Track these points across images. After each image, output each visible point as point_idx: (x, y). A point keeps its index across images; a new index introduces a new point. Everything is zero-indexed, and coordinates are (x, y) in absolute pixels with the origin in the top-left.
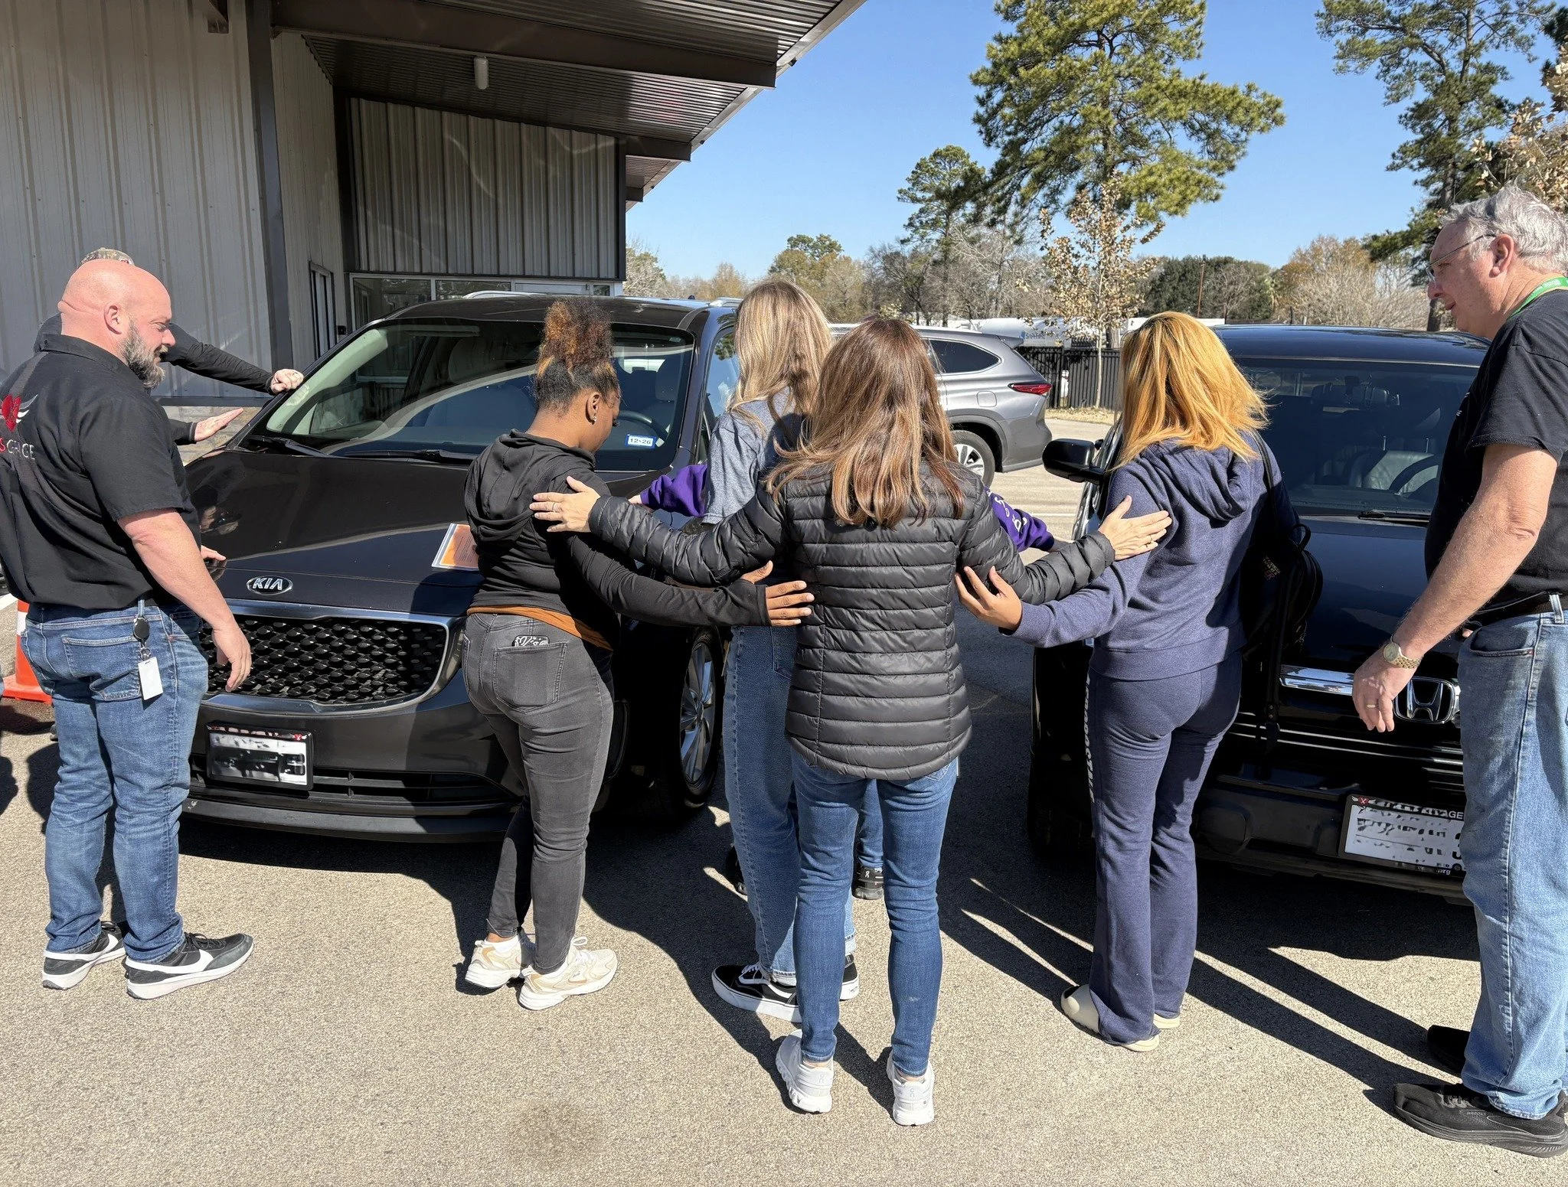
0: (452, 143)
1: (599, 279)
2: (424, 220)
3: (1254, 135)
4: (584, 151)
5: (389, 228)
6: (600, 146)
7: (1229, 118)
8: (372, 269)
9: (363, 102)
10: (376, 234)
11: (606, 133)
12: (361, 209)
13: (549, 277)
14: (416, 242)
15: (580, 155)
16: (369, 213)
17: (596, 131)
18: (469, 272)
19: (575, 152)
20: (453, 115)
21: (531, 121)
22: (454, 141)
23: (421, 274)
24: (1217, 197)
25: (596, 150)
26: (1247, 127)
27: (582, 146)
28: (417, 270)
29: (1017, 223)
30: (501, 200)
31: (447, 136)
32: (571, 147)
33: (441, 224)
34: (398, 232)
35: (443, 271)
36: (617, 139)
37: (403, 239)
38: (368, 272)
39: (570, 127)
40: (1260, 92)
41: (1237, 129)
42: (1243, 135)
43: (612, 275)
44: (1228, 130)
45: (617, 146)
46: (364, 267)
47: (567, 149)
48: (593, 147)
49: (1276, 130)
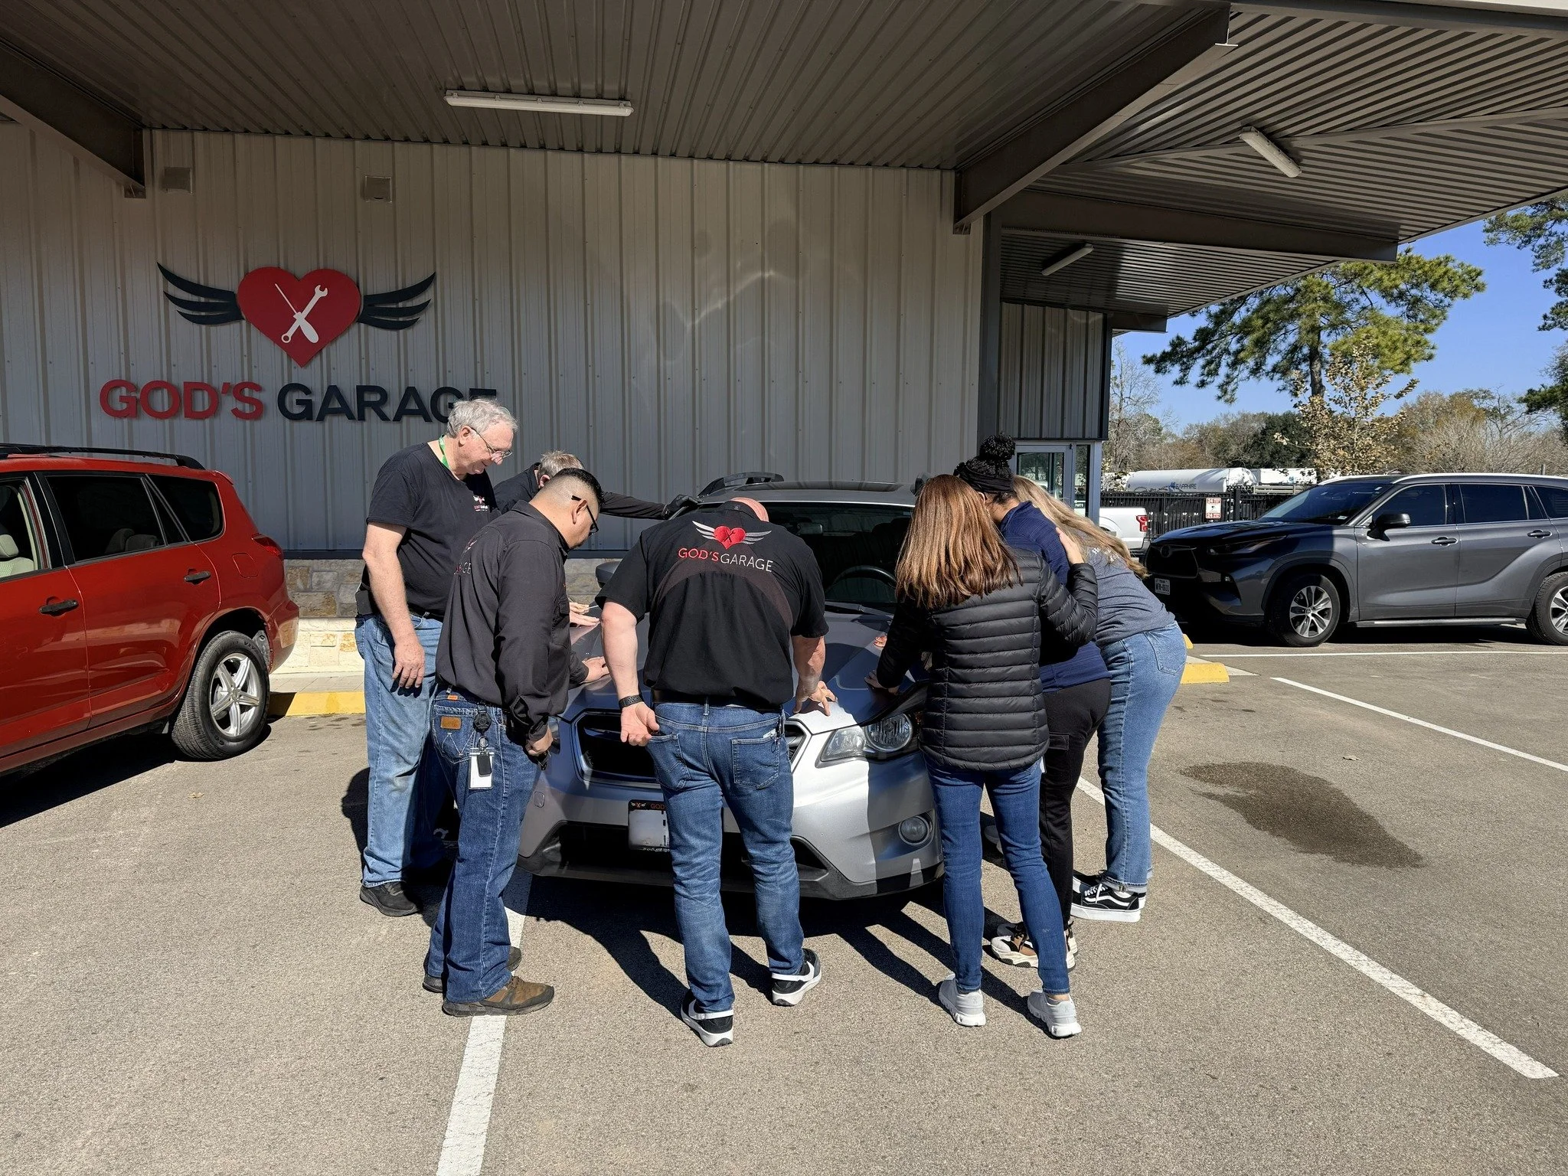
1: (1084, 439)
3: (1458, 300)
6: (1090, 322)
7: (1433, 287)
11: (1097, 309)
17: (1088, 308)
21: (1053, 305)
24: (1430, 357)
26: (1453, 293)
27: (1075, 319)
29: (1228, 383)
36: (1105, 315)
40: (1456, 264)
41: (1441, 296)
42: (1447, 300)
43: (1096, 435)
44: (1431, 297)
49: (1475, 296)
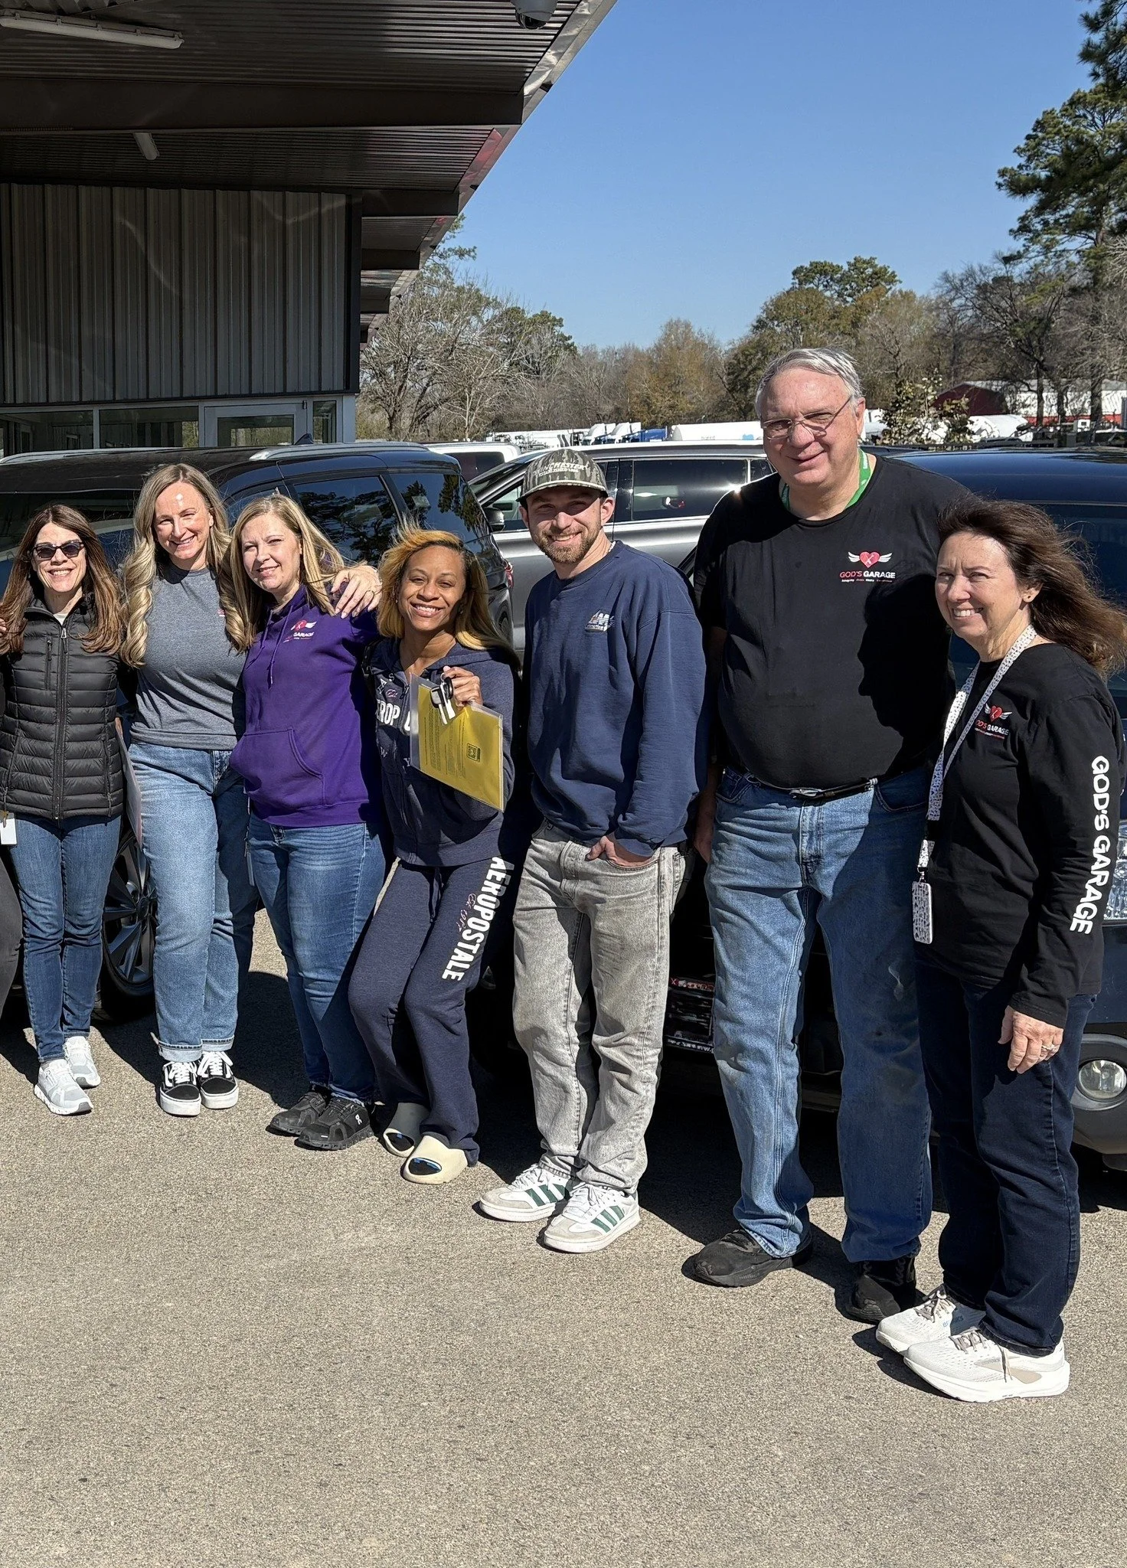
0: (124, 227)
2: (86, 332)
4: (301, 218)
5: (41, 347)
6: (324, 210)
8: (20, 400)
9: (15, 186)
10: (25, 355)
11: (334, 190)
12: (8, 324)
13: (251, 396)
14: (75, 361)
15: (296, 225)
16: (18, 330)
17: (320, 189)
18: (142, 396)
19: (290, 221)
20: (127, 189)
21: (227, 186)
22: (128, 224)
23: (80, 403)
25: (320, 214)
27: (299, 211)
28: (76, 398)
30: (186, 296)
31: (118, 218)
32: (284, 215)
33: (108, 336)
34: (52, 351)
35: (109, 397)
36: (349, 197)
37: (58, 358)
38: (14, 405)
39: (282, 187)
43: (339, 386)
45: (349, 207)
46: (9, 400)
47: (279, 217)
48: (314, 211)
